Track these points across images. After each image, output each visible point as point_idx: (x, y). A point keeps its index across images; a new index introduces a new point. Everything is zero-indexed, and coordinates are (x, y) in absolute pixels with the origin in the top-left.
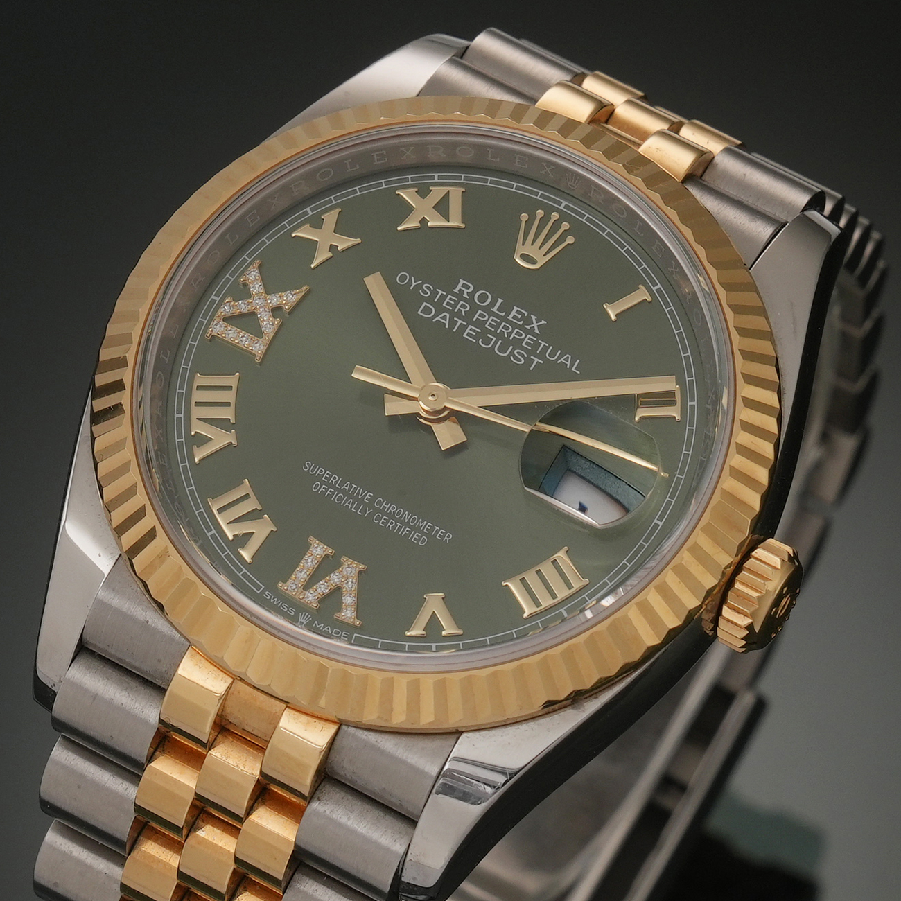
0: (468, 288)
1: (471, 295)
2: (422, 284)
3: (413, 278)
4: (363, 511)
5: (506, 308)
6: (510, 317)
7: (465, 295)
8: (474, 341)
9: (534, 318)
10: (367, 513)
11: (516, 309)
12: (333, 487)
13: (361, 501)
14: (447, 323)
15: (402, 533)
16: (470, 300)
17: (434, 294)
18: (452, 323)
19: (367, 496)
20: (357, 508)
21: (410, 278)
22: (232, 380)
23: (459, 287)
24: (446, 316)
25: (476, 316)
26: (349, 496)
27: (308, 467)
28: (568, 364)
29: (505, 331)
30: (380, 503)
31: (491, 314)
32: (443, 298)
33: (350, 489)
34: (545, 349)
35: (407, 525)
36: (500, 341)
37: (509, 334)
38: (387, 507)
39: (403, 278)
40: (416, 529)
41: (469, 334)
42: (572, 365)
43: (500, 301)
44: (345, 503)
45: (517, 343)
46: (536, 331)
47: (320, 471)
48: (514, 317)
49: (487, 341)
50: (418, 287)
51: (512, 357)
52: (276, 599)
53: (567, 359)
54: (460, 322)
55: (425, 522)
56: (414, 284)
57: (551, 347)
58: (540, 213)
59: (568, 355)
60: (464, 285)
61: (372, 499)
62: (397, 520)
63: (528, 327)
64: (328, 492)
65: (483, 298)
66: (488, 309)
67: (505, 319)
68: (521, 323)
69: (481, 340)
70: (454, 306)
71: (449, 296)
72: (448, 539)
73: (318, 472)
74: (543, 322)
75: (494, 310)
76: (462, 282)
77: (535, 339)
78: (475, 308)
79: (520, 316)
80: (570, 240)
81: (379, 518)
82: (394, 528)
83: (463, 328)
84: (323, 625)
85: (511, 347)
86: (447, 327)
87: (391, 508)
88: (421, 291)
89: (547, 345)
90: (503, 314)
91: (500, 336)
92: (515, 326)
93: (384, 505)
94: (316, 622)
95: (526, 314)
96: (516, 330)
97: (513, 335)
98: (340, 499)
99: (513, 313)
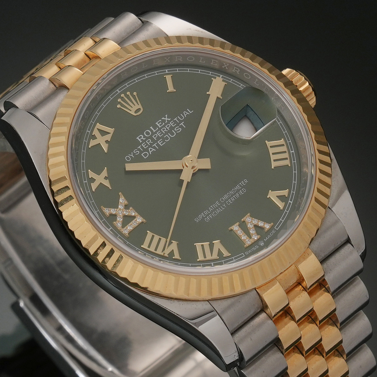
0: (141, 137)
1: (144, 137)
2: (133, 153)
3: (129, 155)
4: (223, 207)
5: (155, 127)
6: (160, 127)
7: (144, 139)
8: (165, 143)
9: (163, 118)
10: (225, 206)
11: (157, 123)
12: (209, 214)
13: (219, 206)
14: (153, 150)
15: (238, 197)
16: (147, 138)
17: (139, 150)
18: (154, 148)
19: (218, 203)
20: (221, 209)
21: (129, 156)
22: (150, 234)
23: (140, 140)
24: (150, 149)
25: (155, 138)
26: (215, 209)
27: (197, 220)
28: (188, 113)
29: (165, 130)
30: (222, 200)
31: (156, 133)
32: (142, 147)
33: (212, 209)
34: (178, 119)
35: (235, 194)
36: (169, 134)
37: (167, 129)
38: (225, 198)
39: (128, 159)
40: (238, 191)
41: (162, 144)
42: (188, 112)
43: (151, 128)
44: (218, 212)
45: (172, 128)
46: (169, 119)
47: (200, 217)
48: (160, 125)
49: (167, 138)
50: (134, 154)
51: (177, 132)
52: (250, 251)
53: (186, 113)
54: (155, 145)
55: (236, 187)
56: (132, 155)
57: (178, 117)
58: (119, 100)
59: (184, 112)
60: (140, 138)
61: (220, 202)
62: (232, 196)
63: (166, 122)
64: (211, 217)
65: (148, 133)
66: (153, 133)
67: (160, 129)
68: (164, 124)
69: (166, 140)
70: (147, 144)
71: (142, 145)
72: (246, 181)
73: (201, 217)
74: (166, 116)
75: (154, 131)
76: (138, 138)
77: (172, 121)
78: (151, 137)
79: (161, 123)
80: (135, 93)
81: (229, 203)
82: (234, 198)
83: (158, 145)
84: (267, 238)
85: (173, 131)
86: (155, 150)
87: (226, 197)
88: (136, 154)
89: (177, 118)
90: (157, 129)
91: (166, 133)
92: (164, 126)
93: (223, 199)
94: (265, 240)
95: (160, 120)
96: (166, 126)
97: (168, 128)
98: (215, 213)
99: (158, 125)
